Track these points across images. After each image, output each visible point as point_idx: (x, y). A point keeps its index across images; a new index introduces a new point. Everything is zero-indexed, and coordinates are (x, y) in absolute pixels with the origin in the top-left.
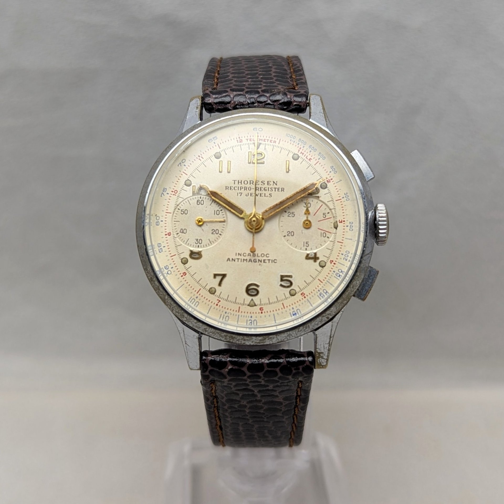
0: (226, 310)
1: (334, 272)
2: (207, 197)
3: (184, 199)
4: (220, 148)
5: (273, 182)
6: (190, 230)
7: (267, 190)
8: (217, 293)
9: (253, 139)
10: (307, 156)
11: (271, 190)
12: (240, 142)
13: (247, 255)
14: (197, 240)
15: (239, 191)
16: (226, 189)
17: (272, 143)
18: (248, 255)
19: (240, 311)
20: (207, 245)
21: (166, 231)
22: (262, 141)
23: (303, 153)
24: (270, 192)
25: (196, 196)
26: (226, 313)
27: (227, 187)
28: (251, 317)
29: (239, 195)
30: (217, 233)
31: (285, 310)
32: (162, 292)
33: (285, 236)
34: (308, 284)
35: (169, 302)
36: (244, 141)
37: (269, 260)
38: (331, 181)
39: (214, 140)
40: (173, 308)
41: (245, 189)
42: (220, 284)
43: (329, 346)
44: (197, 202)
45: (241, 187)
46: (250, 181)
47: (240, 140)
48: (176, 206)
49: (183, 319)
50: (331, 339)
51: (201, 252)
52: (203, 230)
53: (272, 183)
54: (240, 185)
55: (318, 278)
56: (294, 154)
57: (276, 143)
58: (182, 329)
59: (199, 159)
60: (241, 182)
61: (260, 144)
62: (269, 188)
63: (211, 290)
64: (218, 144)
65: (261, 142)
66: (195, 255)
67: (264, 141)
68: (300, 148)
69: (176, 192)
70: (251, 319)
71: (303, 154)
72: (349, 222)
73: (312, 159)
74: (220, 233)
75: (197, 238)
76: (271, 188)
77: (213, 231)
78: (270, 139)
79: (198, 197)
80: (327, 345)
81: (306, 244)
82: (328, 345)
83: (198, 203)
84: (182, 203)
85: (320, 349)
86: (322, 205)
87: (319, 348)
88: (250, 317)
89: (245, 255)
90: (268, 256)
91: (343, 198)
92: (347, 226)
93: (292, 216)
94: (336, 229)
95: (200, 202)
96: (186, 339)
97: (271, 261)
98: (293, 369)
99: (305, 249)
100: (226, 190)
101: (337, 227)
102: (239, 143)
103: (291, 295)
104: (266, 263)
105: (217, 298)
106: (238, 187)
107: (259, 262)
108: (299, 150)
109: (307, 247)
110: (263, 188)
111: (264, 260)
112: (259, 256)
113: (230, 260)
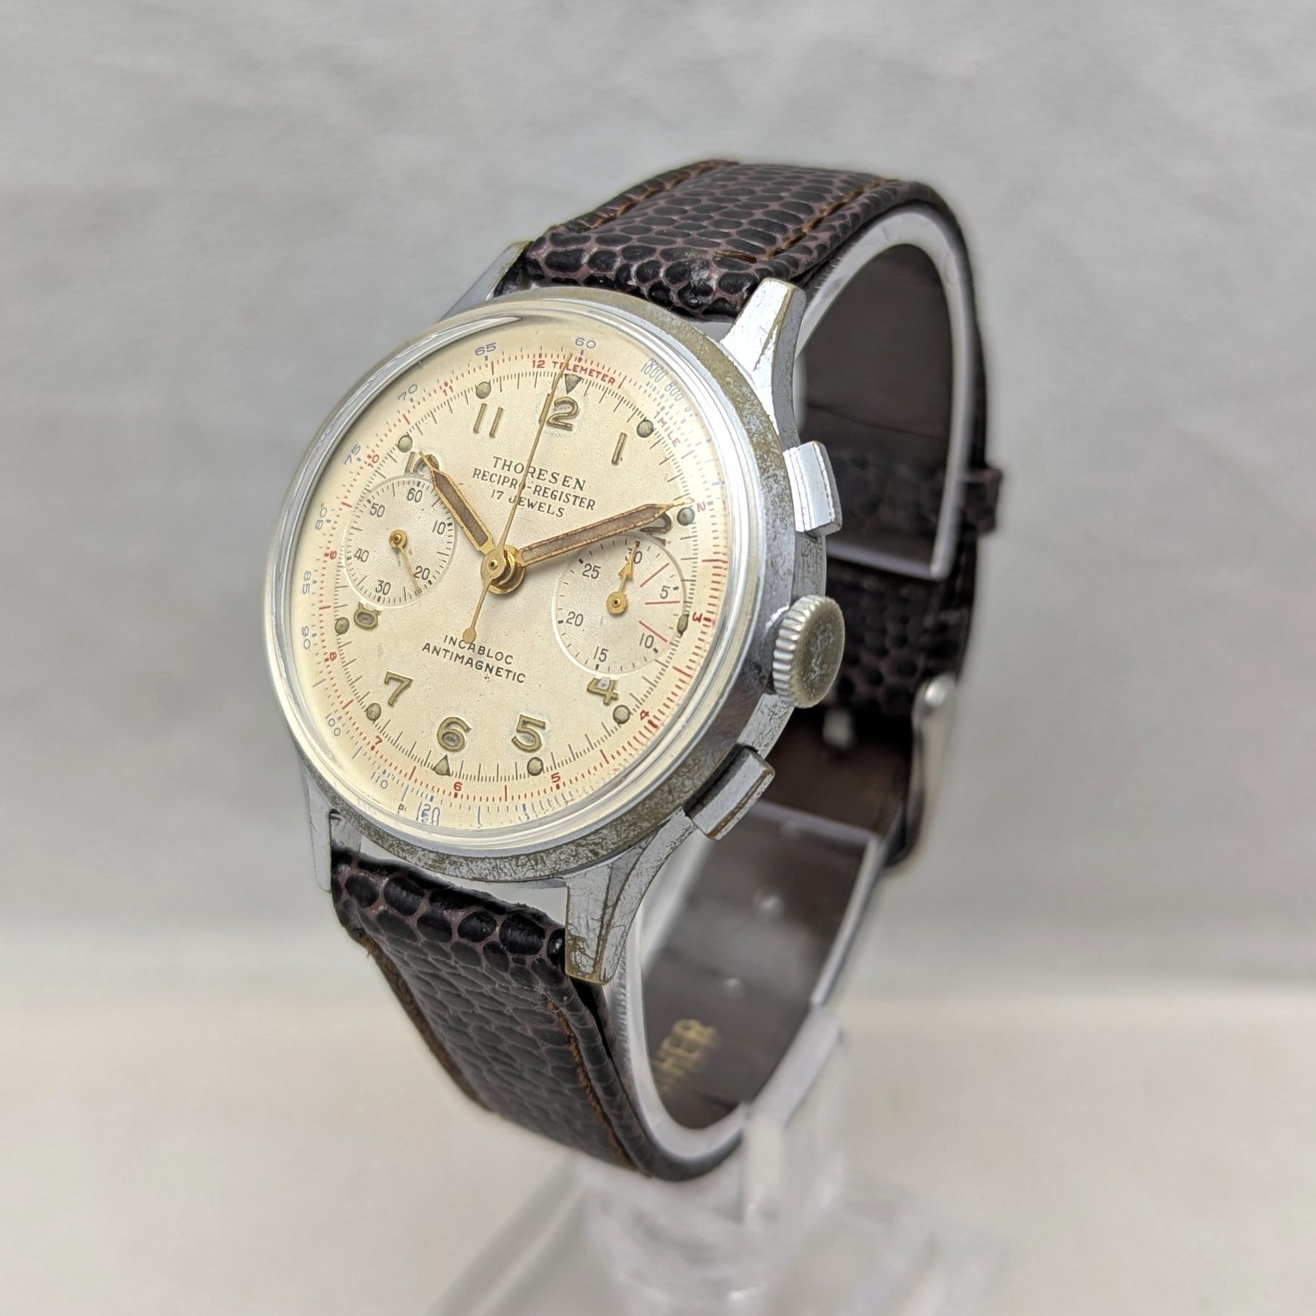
0: (386, 766)
2: (431, 487)
3: (387, 478)
4: (493, 373)
5: (576, 481)
6: (375, 557)
7: (558, 498)
8: (381, 721)
10: (671, 432)
11: (566, 500)
12: (539, 366)
13: (467, 646)
14: (383, 582)
15: (499, 487)
16: (475, 474)
17: (605, 384)
18: (470, 648)
19: (413, 779)
20: (397, 601)
21: (329, 545)
22: (585, 373)
23: (664, 421)
25: (411, 479)
26: (384, 773)
27: (477, 472)
28: (431, 800)
29: (497, 495)
30: (425, 576)
31: (507, 804)
33: (561, 622)
34: (575, 756)
36: (548, 366)
37: (509, 671)
38: (708, 507)
39: (488, 351)
41: (512, 484)
42: (391, 704)
43: (602, 927)
44: (410, 493)
45: (505, 477)
46: (529, 467)
47: (539, 362)
48: (366, 492)
50: (609, 911)
51: (378, 613)
52: (399, 562)
53: (572, 483)
54: (505, 473)
55: (603, 746)
56: (645, 420)
57: (614, 384)
59: (444, 391)
60: (509, 466)
61: (580, 379)
62: (562, 493)
63: (371, 709)
64: (492, 363)
65: (582, 375)
66: (366, 619)
67: (590, 375)
68: (663, 409)
69: (376, 459)
70: (430, 803)
71: (664, 423)
73: (679, 442)
74: (430, 578)
75: (382, 579)
76: (566, 496)
77: (419, 570)
78: (605, 371)
79: (414, 482)
80: (597, 925)
81: (602, 653)
82: (600, 923)
83: (411, 496)
84: (379, 489)
85: (576, 928)
86: (667, 564)
87: (576, 924)
88: (429, 798)
89: (462, 644)
90: (509, 660)
93: (592, 575)
94: (679, 635)
95: (415, 493)
96: (311, 813)
98: (510, 957)
99: (595, 667)
100: (473, 476)
101: (685, 629)
102: (536, 369)
103: (529, 772)
104: (501, 676)
105: (377, 733)
106: (500, 476)
107: (485, 671)
108: (658, 413)
109: (599, 663)
110: (551, 491)
111: (498, 668)
112: (491, 657)
113: (429, 649)
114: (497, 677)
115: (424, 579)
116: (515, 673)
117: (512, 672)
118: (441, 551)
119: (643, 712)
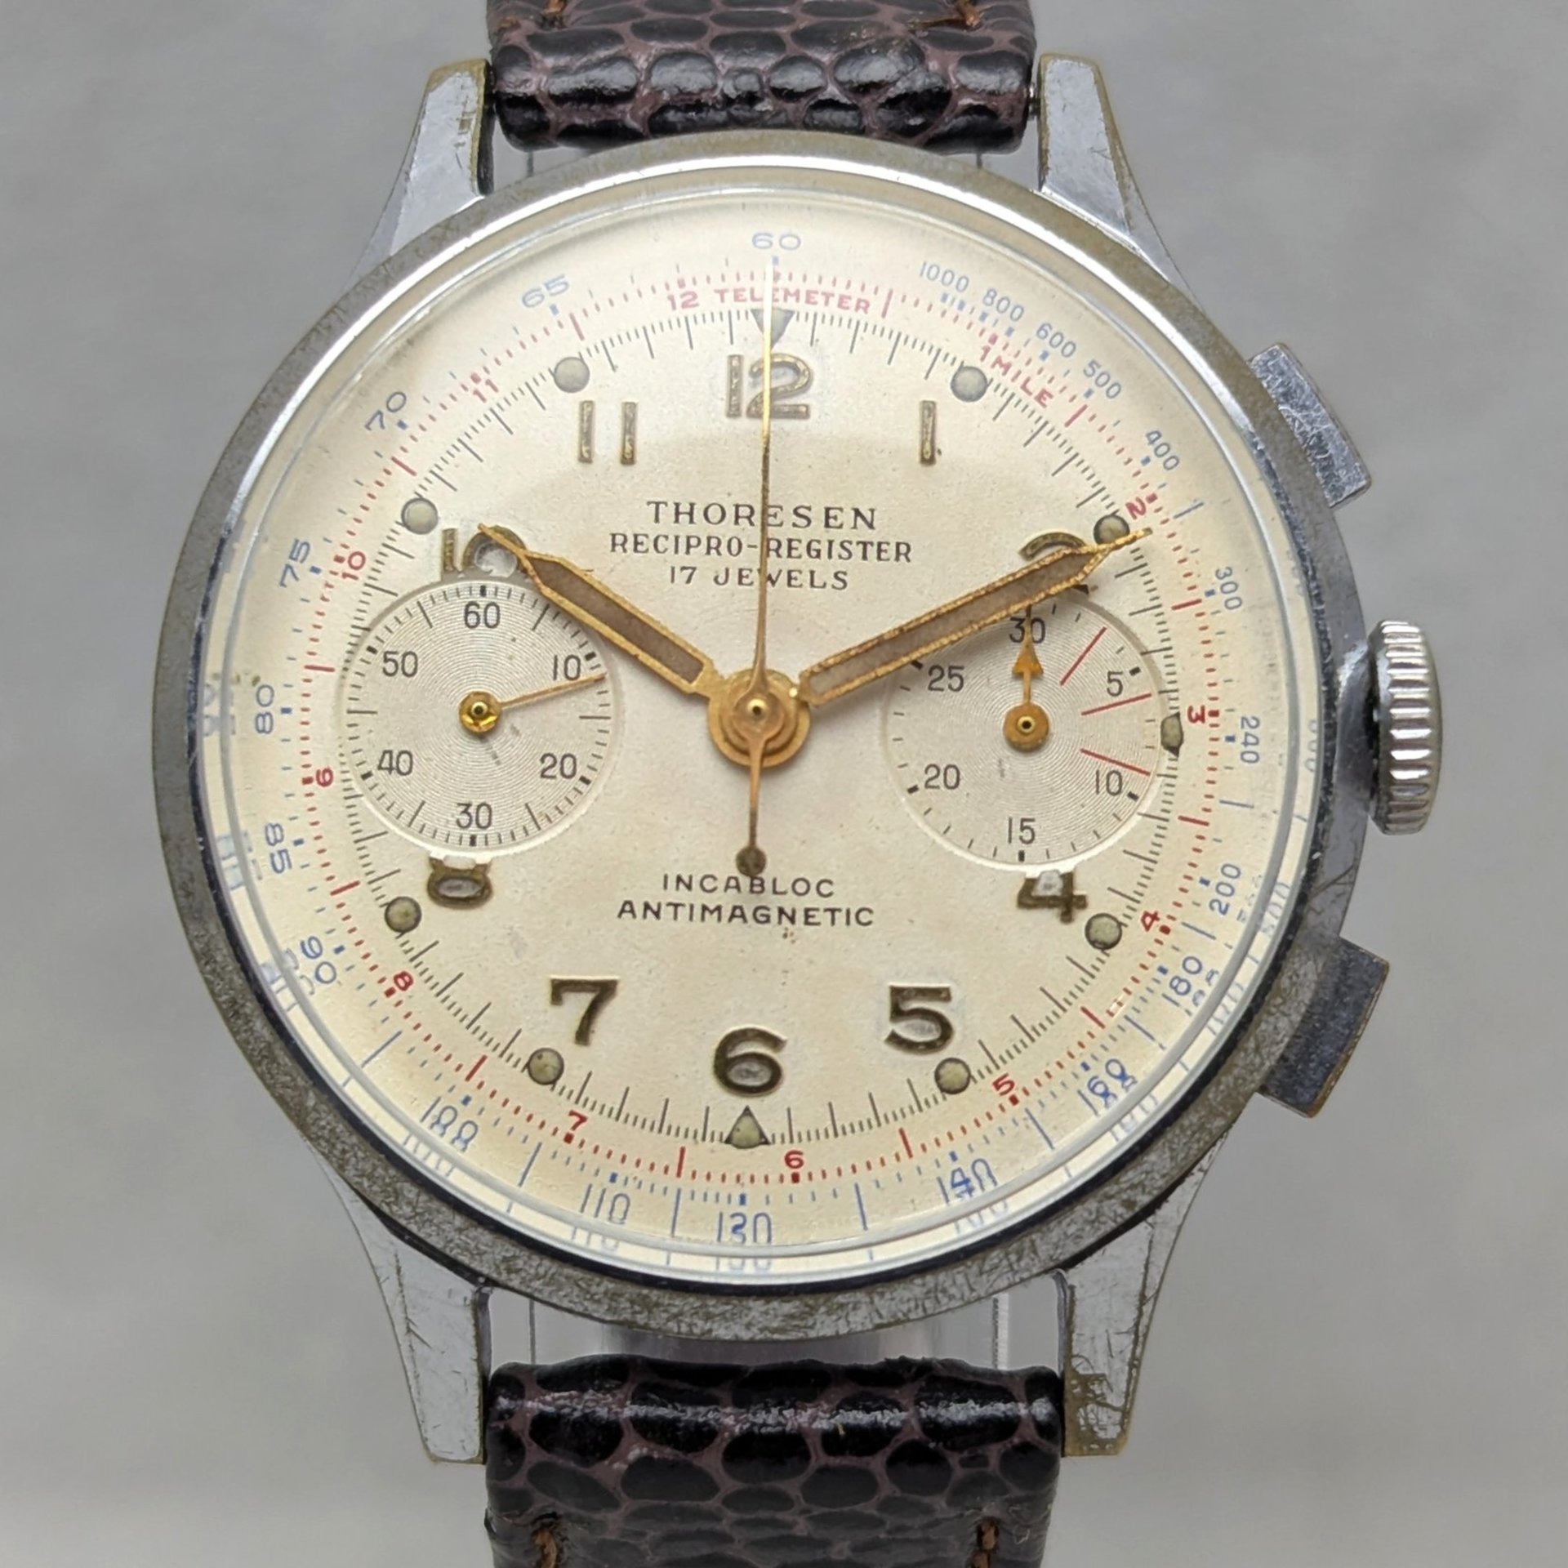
0: (614, 1165)
1: (1163, 971)
2: (518, 590)
3: (400, 596)
4: (582, 337)
5: (852, 514)
6: (429, 760)
7: (824, 554)
8: (571, 1079)
9: (752, 291)
10: (1028, 380)
11: (845, 554)
12: (685, 305)
13: (721, 885)
14: (468, 805)
15: (682, 559)
16: (614, 545)
17: (850, 314)
18: (727, 887)
19: (686, 1171)
20: (519, 834)
21: (306, 759)
22: (798, 300)
23: (1004, 361)
24: (837, 564)
25: (460, 585)
26: (613, 1178)
27: (619, 539)
28: (743, 1199)
29: (681, 577)
30: (568, 771)
31: (915, 1161)
32: (286, 1074)
33: (913, 790)
34: (1031, 1035)
35: (323, 1123)
36: (708, 301)
37: (833, 911)
38: (1150, 507)
39: (552, 295)
40: (344, 1152)
41: (709, 548)
42: (583, 1035)
43: (1136, 1342)
44: (467, 613)
45: (688, 538)
46: (737, 507)
47: (683, 295)
48: (358, 632)
49: (395, 1208)
50: (1147, 1309)
51: (485, 867)
52: (495, 757)
53: (847, 517)
54: (684, 528)
55: (1083, 1000)
56: (962, 369)
57: (870, 309)
58: (393, 1260)
59: (476, 393)
60: (691, 514)
61: (789, 314)
62: (831, 543)
63: (536, 1062)
64: (572, 317)
65: (791, 304)
66: (460, 886)
67: (808, 301)
68: (993, 340)
69: (357, 561)
70: (742, 1209)
71: (1007, 367)
72: (1238, 715)
73: (1051, 396)
74: (582, 771)
75: (464, 801)
76: (842, 545)
77: (549, 761)
78: (840, 289)
79: (471, 589)
80: (1128, 1340)
81: (1023, 828)
82: (1133, 1336)
83: (472, 619)
84: (389, 620)
85: (1087, 1360)
86: (1103, 630)
87: (1085, 1354)
88: (736, 1199)
89: (708, 884)
90: (825, 889)
91: (1210, 593)
92: (1231, 739)
93: (950, 687)
94: (1173, 756)
95: (481, 611)
96: (410, 1311)
98: (954, 1459)
99: (1017, 857)
100: (613, 550)
101: (1181, 742)
102: (681, 313)
103: (943, 1090)
104: (818, 924)
105: (571, 1106)
106: (677, 538)
107: (780, 922)
108: (987, 350)
109: (1024, 847)
110: (805, 544)
111: (807, 910)
112: (784, 893)
113: (632, 911)
114: (812, 928)
115: (570, 777)
116: (848, 912)
117: (840, 910)
118: (589, 714)
119: (1146, 914)
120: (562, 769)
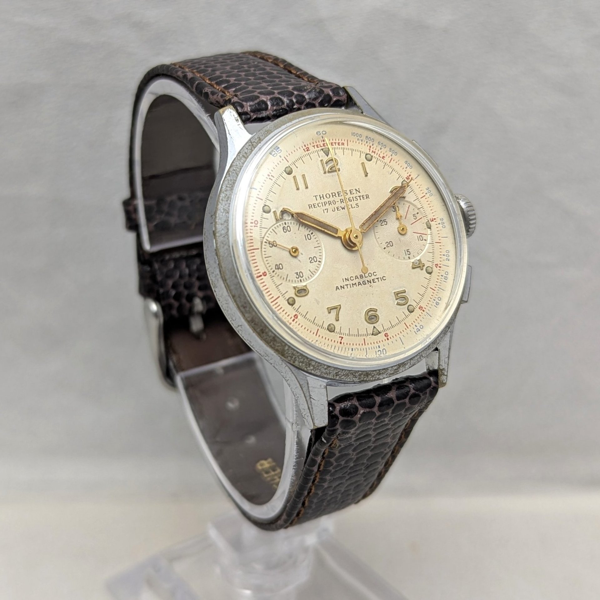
0: (352, 346)
1: (442, 276)
2: (293, 222)
3: (268, 228)
4: (288, 162)
5: (355, 190)
6: (286, 265)
7: (352, 200)
8: (337, 329)
9: (320, 145)
10: (379, 155)
11: (356, 200)
12: (307, 150)
13: (354, 278)
14: (297, 273)
16: (310, 207)
17: (341, 146)
18: (356, 278)
19: (366, 344)
20: (310, 277)
21: (259, 271)
23: (374, 151)
24: (356, 202)
25: (281, 223)
26: (352, 349)
27: (310, 206)
28: (379, 347)
30: (315, 260)
31: (409, 329)
32: (279, 343)
33: (385, 248)
34: (423, 295)
35: (290, 352)
36: (312, 149)
37: (378, 278)
38: (410, 177)
39: (279, 153)
40: (295, 358)
41: (329, 204)
42: (337, 319)
43: (448, 359)
44: (283, 229)
45: (324, 202)
46: (332, 193)
47: (306, 148)
48: (262, 239)
51: (306, 286)
52: (299, 261)
53: (354, 191)
54: (323, 201)
55: (430, 286)
56: (366, 154)
57: (345, 145)
58: (306, 382)
59: (270, 179)
60: (323, 197)
61: (329, 149)
62: (353, 197)
63: (330, 328)
64: (285, 157)
66: (302, 292)
67: (332, 145)
68: (370, 147)
69: (256, 222)
70: (380, 349)
71: (375, 152)
72: (439, 218)
73: (385, 157)
74: (318, 260)
76: (355, 198)
77: (311, 259)
78: (337, 141)
79: (282, 224)
81: (408, 252)
83: (285, 230)
84: (267, 235)
86: (409, 205)
87: (442, 364)
88: (378, 347)
89: (352, 279)
90: (375, 274)
91: (426, 194)
92: (439, 224)
93: (385, 224)
94: (430, 230)
95: (286, 228)
96: (311, 393)
97: (380, 279)
99: (408, 258)
100: (310, 208)
101: (431, 226)
102: (307, 152)
103: (410, 312)
104: (376, 282)
105: (339, 335)
106: (322, 203)
107: (368, 284)
108: (370, 149)
109: (409, 256)
110: (348, 199)
111: (373, 280)
112: (367, 277)
113: (338, 288)
114: (374, 283)
115: (316, 262)
116: (381, 278)
118: (316, 246)
119: (436, 265)
120: (314, 260)
